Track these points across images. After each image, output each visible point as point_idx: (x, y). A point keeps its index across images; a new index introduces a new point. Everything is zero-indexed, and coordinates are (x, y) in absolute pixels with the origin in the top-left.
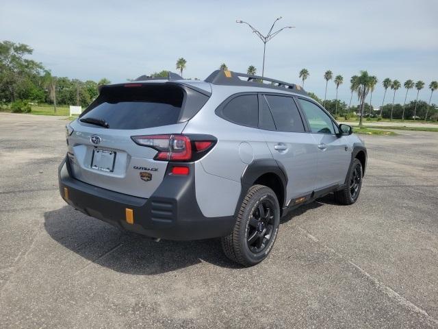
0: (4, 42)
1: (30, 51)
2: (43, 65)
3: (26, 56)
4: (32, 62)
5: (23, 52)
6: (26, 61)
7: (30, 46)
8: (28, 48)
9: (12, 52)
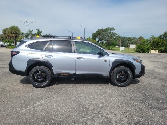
0: (108, 28)
1: (114, 30)
2: (118, 34)
3: (113, 31)
4: (115, 33)
5: (112, 30)
6: (113, 33)
7: (115, 28)
8: (114, 28)
9: (109, 31)
